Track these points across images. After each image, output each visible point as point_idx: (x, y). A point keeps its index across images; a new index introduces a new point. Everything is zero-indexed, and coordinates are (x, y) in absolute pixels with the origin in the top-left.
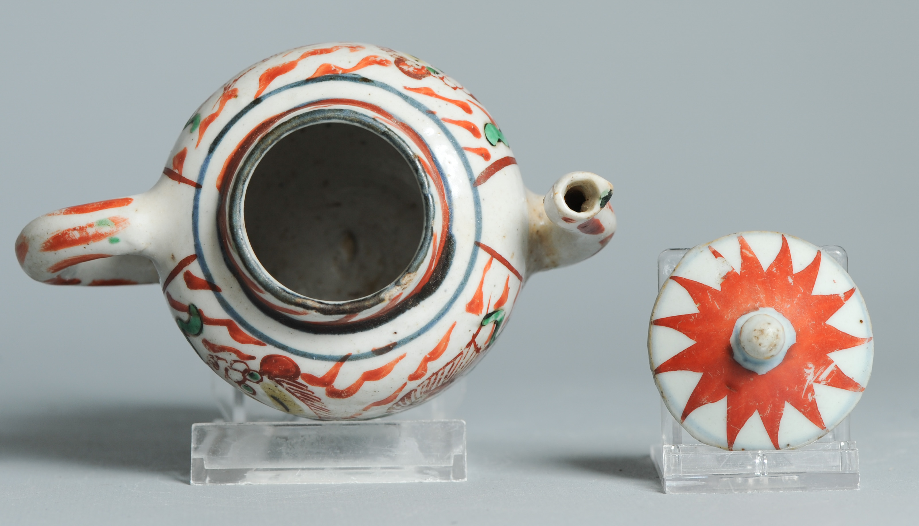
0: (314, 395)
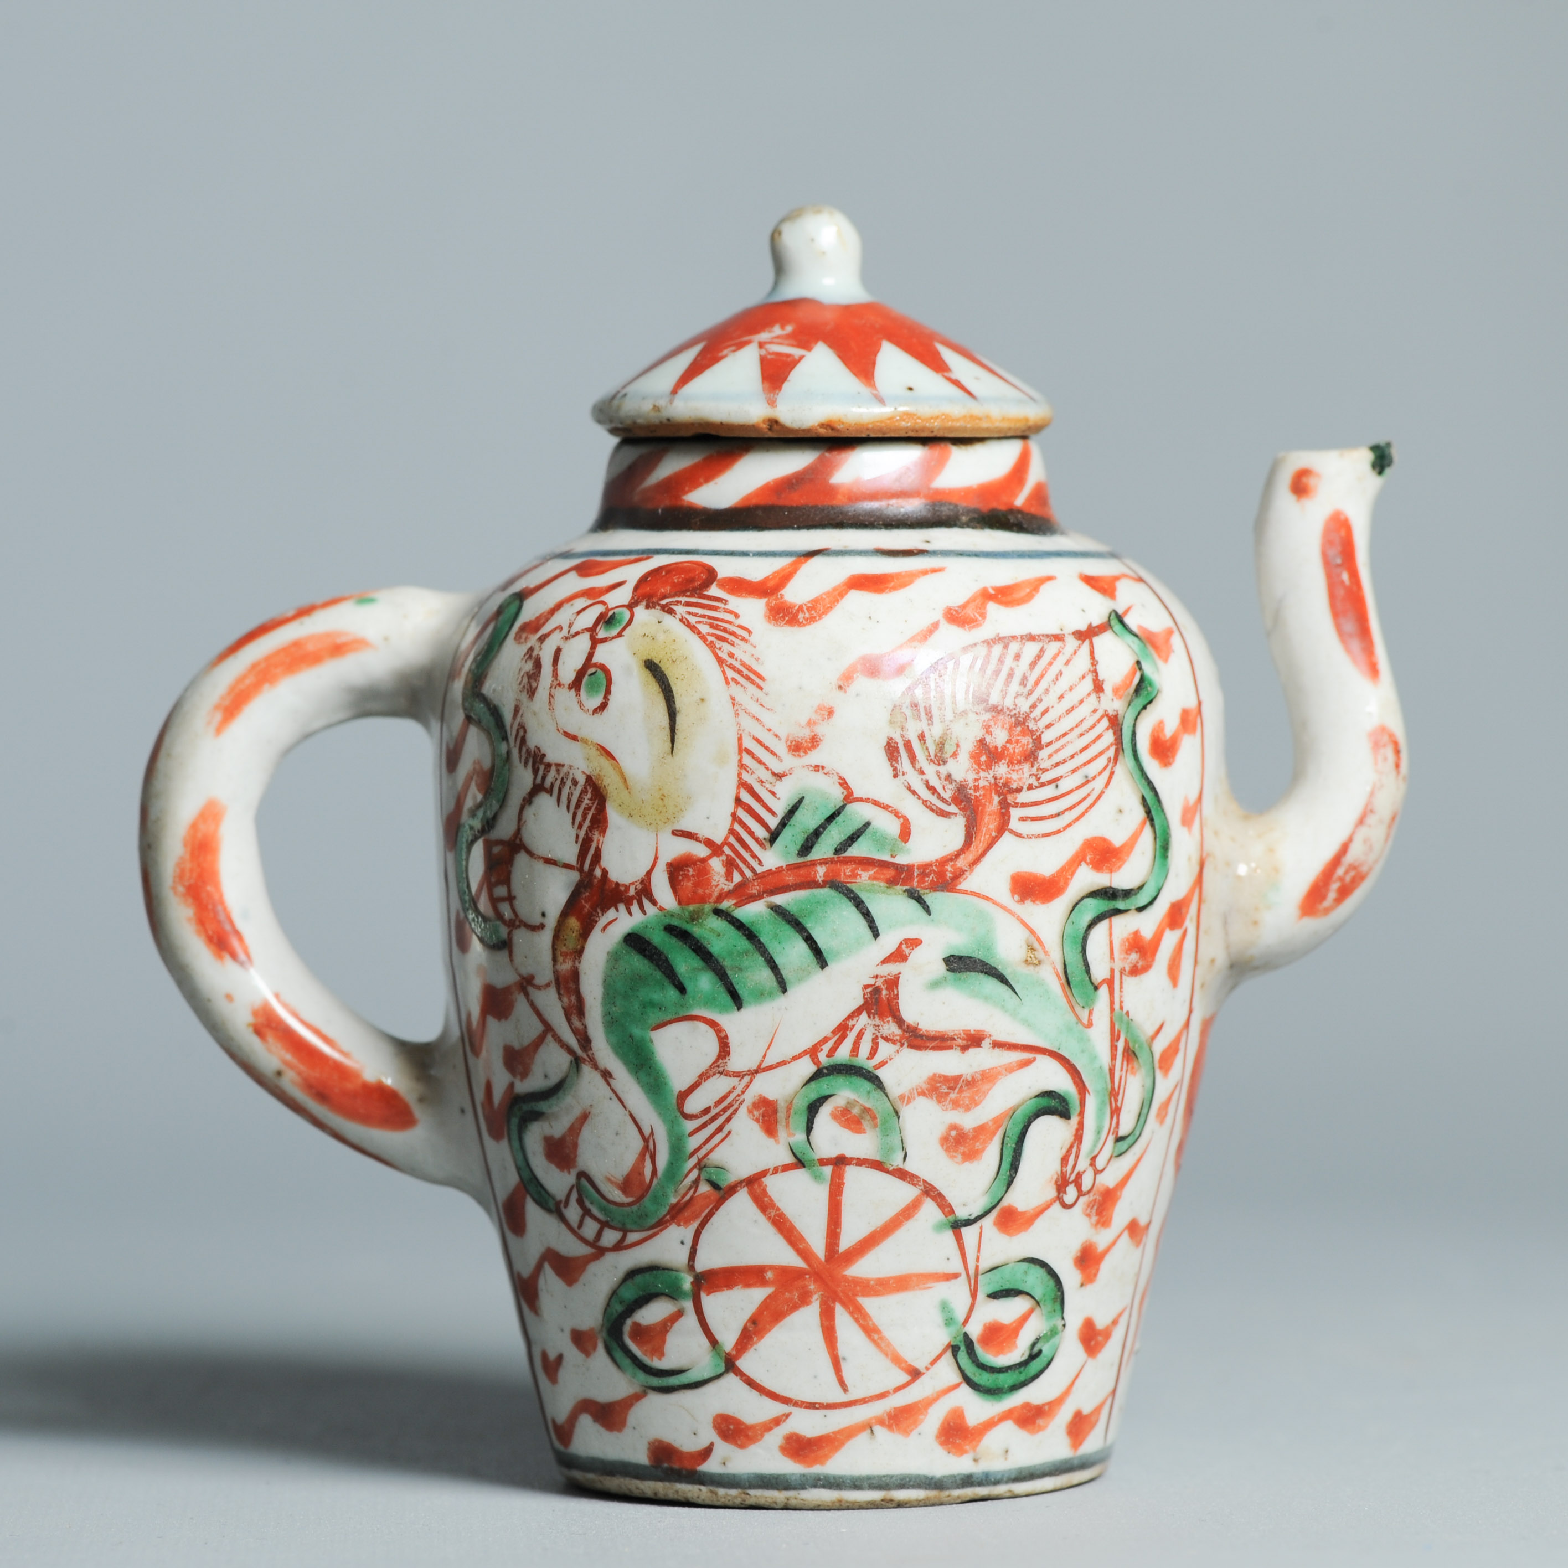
0: (738, 622)
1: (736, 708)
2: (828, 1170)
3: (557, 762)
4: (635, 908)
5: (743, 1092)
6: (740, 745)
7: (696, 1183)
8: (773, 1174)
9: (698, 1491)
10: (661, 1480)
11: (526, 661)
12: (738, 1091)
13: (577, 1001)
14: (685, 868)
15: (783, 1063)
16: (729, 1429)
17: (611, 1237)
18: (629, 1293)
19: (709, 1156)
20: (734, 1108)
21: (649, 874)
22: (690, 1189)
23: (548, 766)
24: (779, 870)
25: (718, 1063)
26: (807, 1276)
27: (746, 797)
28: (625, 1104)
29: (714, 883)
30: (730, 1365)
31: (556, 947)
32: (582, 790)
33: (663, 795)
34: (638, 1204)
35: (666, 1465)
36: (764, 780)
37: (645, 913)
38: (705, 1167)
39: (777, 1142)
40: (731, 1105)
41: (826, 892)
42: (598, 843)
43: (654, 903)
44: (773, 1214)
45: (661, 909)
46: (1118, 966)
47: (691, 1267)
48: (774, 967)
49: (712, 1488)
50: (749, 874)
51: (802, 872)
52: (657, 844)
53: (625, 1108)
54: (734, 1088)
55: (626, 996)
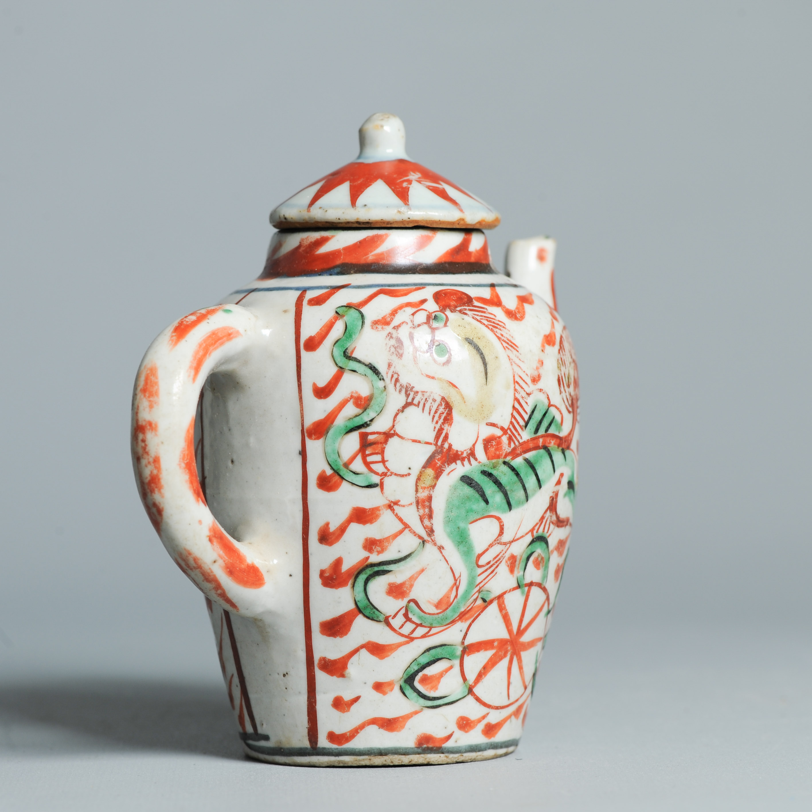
0: (497, 319)
1: (511, 361)
2: (526, 589)
3: (422, 390)
4: (466, 462)
5: (506, 552)
6: (514, 379)
7: (476, 600)
8: (509, 592)
9: (439, 757)
10: (419, 754)
11: (389, 340)
12: (504, 552)
13: (429, 512)
14: (491, 441)
15: (522, 537)
16: (463, 723)
17: (420, 631)
18: (424, 660)
19: (485, 586)
20: (501, 560)
21: (474, 445)
22: (472, 603)
23: (417, 392)
24: (528, 441)
25: (498, 539)
26: (509, 643)
27: (517, 406)
28: (448, 562)
29: (504, 448)
30: (470, 691)
31: (418, 484)
32: (439, 404)
33: (483, 406)
34: (443, 613)
35: (425, 746)
36: (524, 397)
37: (471, 465)
38: (482, 591)
39: (513, 576)
40: (500, 559)
41: (542, 451)
42: (447, 431)
43: (476, 459)
44: (504, 613)
45: (479, 462)
47: (463, 643)
48: (525, 489)
49: (447, 755)
50: (517, 443)
51: (535, 441)
52: (479, 430)
53: (448, 564)
54: (502, 551)
55: (458, 508)
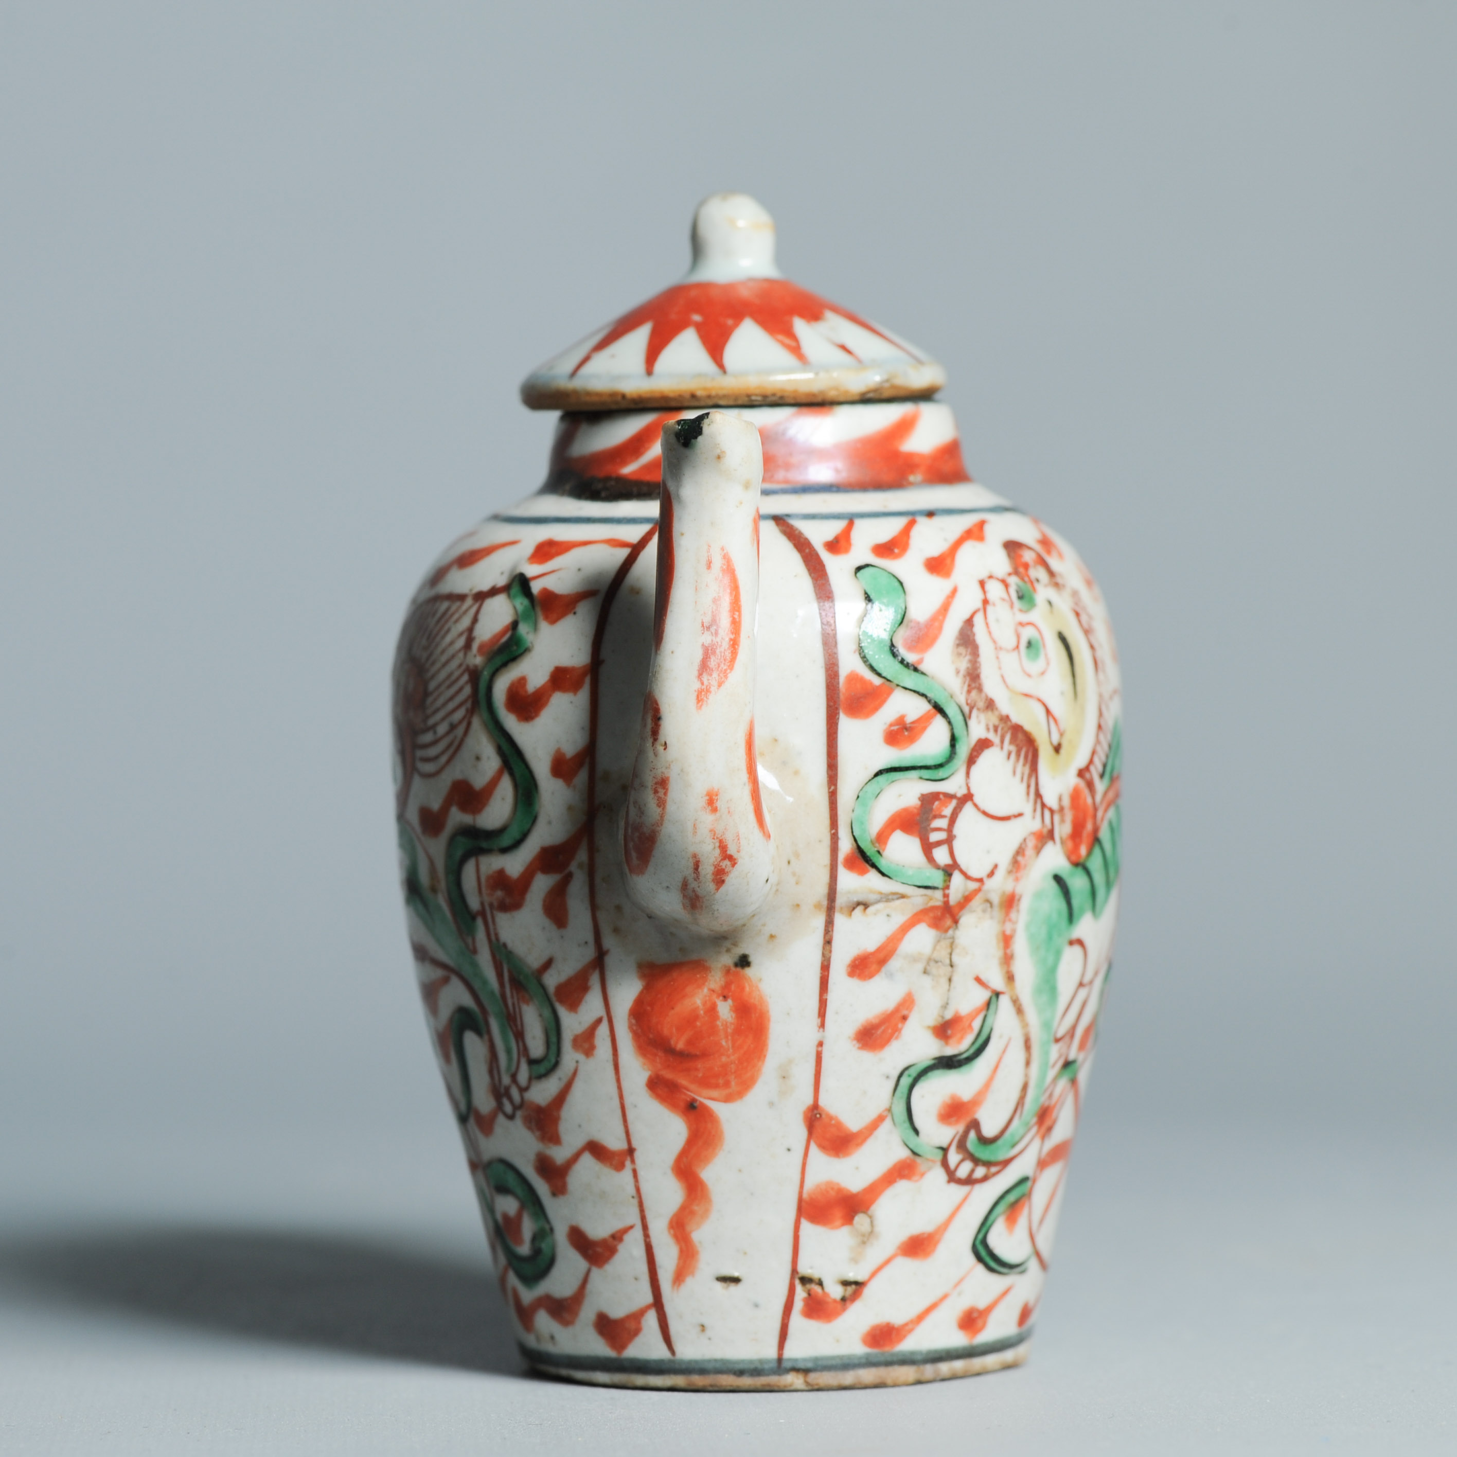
46: (487, 899)
